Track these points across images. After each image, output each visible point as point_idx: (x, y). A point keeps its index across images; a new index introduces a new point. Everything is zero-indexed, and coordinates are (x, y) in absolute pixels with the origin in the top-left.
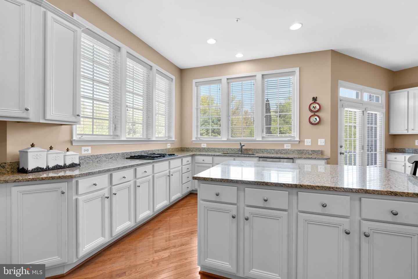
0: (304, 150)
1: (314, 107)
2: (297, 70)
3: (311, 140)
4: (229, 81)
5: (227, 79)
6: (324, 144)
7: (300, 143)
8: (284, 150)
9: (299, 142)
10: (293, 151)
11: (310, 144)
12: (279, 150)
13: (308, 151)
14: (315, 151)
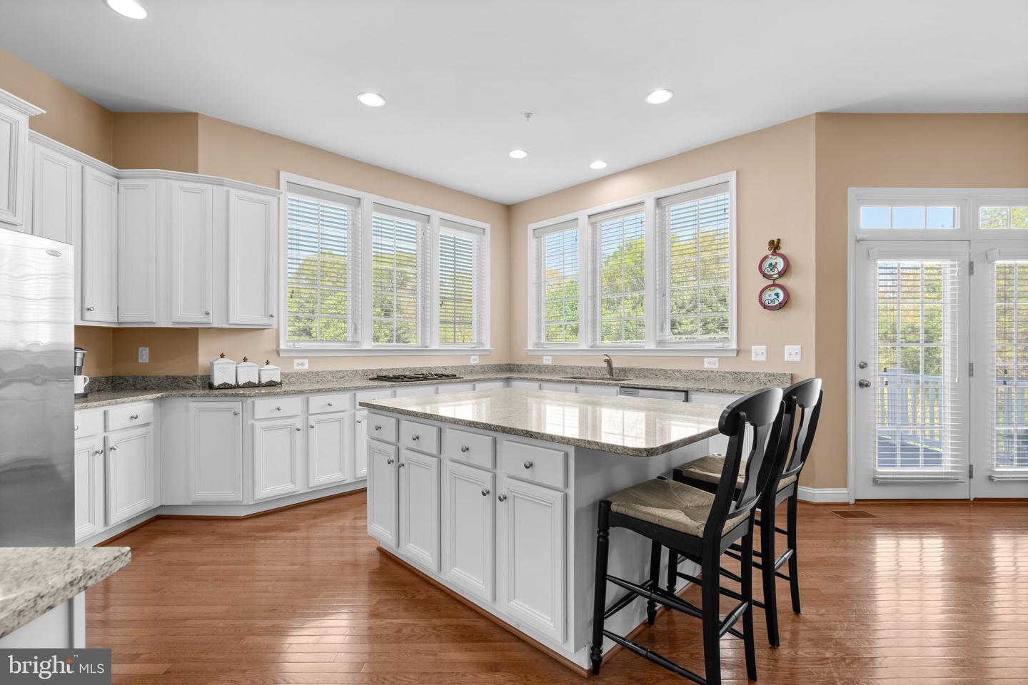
0: (747, 373)
1: (772, 266)
2: (732, 176)
3: (767, 348)
4: (594, 219)
5: (589, 216)
6: (798, 358)
7: (741, 355)
8: (701, 372)
9: (738, 352)
10: (723, 376)
11: (763, 358)
12: (691, 372)
13: (757, 376)
14: (774, 376)
